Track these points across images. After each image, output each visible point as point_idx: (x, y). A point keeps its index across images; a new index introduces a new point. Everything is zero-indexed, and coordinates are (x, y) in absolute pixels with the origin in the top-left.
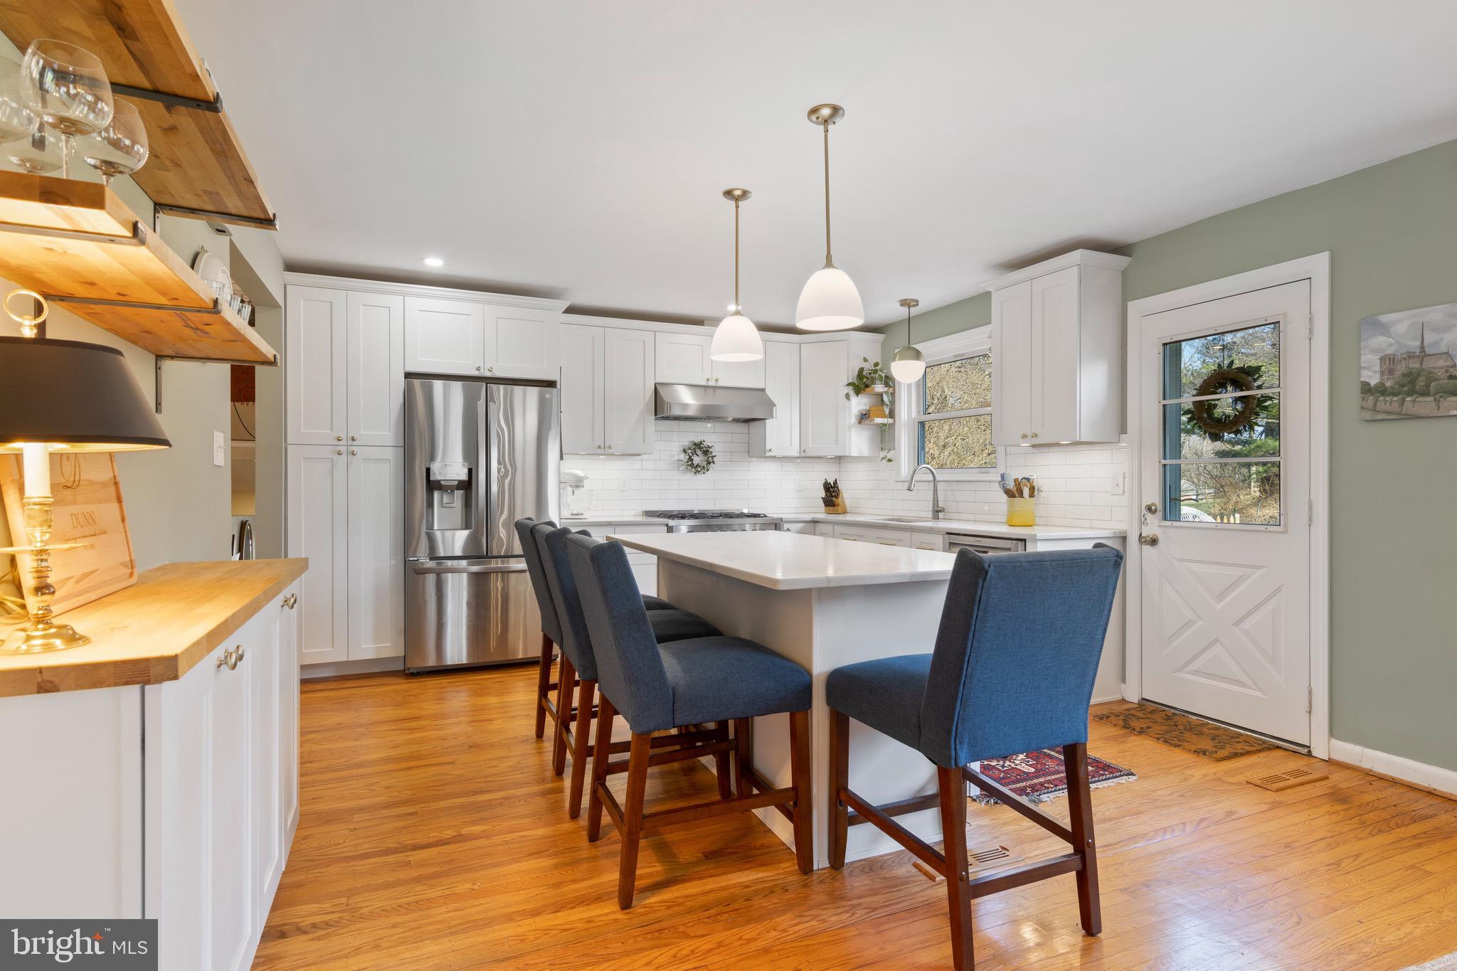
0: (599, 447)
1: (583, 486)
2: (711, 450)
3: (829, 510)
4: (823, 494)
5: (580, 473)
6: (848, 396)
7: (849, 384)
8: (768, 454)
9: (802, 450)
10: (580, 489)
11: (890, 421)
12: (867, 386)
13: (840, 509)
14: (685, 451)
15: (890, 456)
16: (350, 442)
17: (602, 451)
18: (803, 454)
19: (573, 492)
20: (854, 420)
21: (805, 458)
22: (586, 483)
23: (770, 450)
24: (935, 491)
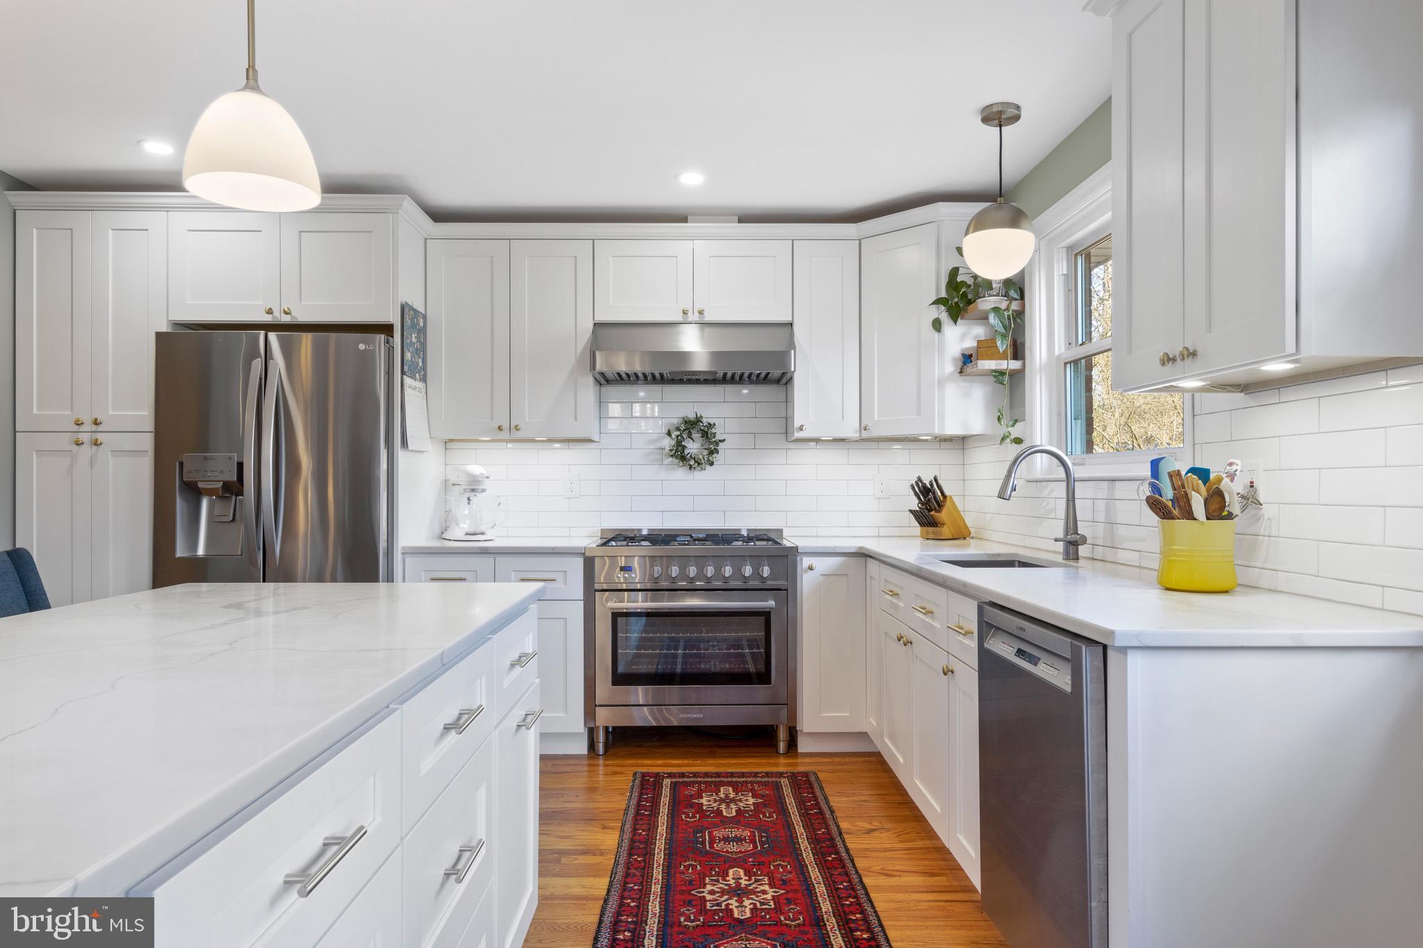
0: (500, 428)
1: (483, 490)
2: (714, 431)
3: (928, 533)
4: (914, 504)
5: (476, 469)
6: (937, 325)
7: (938, 302)
8: (798, 435)
9: (863, 425)
10: (479, 495)
11: (1015, 365)
12: (970, 302)
13: (946, 531)
14: (669, 434)
15: (1016, 432)
16: (94, 428)
17: (505, 435)
18: (865, 434)
19: (469, 499)
20: (950, 368)
21: (868, 441)
22: (487, 485)
23: (801, 428)
24: (1071, 499)
